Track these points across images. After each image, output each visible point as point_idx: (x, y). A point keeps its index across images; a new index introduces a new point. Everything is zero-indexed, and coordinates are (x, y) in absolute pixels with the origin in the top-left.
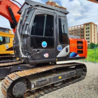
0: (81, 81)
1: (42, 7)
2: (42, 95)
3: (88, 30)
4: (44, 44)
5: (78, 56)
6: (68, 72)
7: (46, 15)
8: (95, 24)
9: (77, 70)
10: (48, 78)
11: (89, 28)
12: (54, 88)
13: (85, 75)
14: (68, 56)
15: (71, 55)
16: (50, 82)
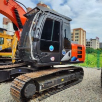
0: (79, 84)
1: (51, 13)
2: (49, 97)
3: (77, 35)
4: (51, 48)
5: (78, 60)
6: (69, 75)
7: (54, 21)
8: (84, 30)
9: (76, 73)
10: (53, 80)
11: (78, 34)
12: (58, 90)
13: (82, 78)
14: (70, 60)
15: (72, 59)
16: (54, 84)
